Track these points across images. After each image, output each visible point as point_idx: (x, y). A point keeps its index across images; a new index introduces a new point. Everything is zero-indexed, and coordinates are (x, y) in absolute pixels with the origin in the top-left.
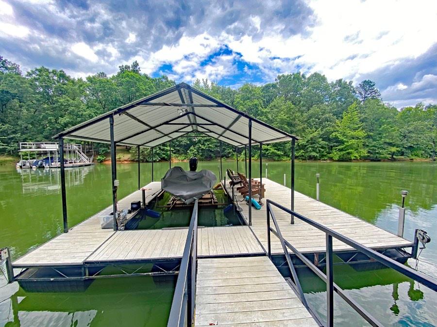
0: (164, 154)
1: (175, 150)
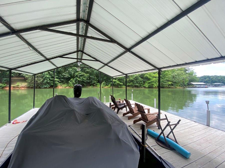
0: (52, 83)
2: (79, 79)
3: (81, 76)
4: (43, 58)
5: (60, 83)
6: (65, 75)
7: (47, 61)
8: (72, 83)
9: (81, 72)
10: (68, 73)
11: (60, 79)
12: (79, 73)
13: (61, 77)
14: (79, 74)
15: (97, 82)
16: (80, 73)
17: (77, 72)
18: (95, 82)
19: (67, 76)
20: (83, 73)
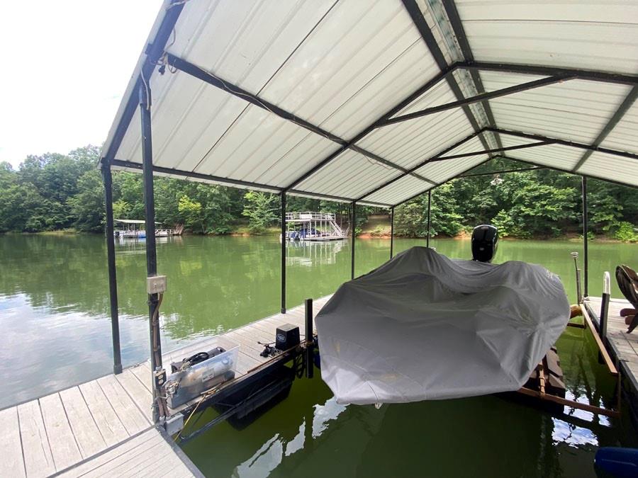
0: (444, 225)
1: (466, 218)
2: (527, 211)
3: (537, 198)
4: (399, 172)
5: (465, 224)
6: (480, 202)
7: (408, 176)
8: (505, 225)
9: (536, 186)
10: (489, 194)
11: (464, 213)
12: (529, 191)
13: (468, 208)
14: (529, 194)
15: (621, 219)
16: (535, 190)
17: (522, 185)
18: (607, 218)
19: (488, 204)
20: (544, 189)
